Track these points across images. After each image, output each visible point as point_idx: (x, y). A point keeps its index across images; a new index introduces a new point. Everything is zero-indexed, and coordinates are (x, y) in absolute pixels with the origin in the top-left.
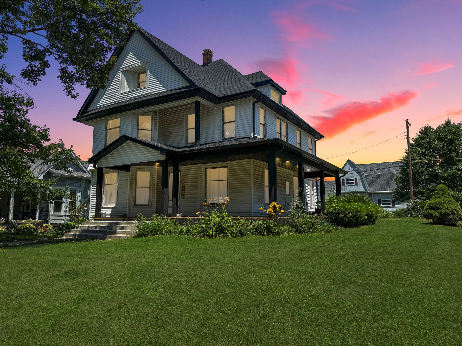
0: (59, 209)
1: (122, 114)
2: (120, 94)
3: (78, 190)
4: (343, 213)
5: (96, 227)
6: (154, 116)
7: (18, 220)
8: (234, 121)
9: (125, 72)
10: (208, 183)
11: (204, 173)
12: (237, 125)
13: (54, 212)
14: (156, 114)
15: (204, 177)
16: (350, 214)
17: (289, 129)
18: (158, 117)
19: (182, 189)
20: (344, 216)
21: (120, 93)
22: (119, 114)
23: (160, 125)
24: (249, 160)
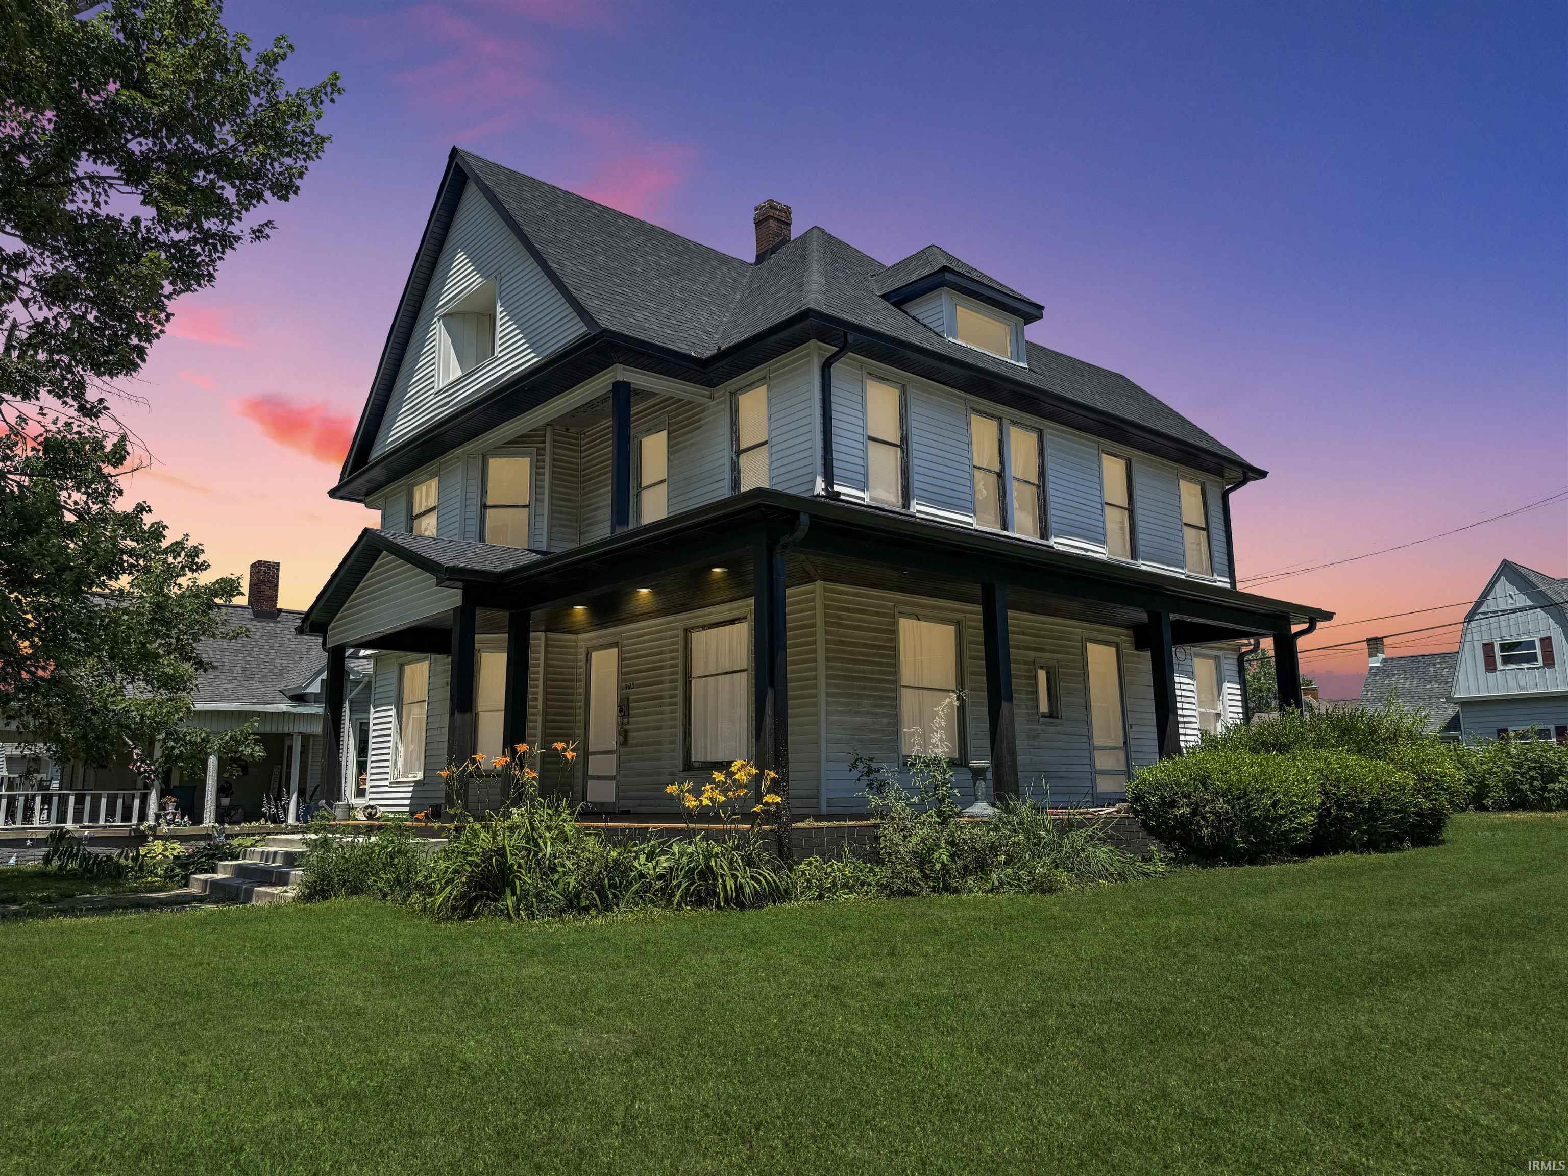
1: (443, 459)
2: (437, 394)
4: (1188, 796)
6: (536, 457)
8: (765, 443)
9: (448, 319)
10: (696, 686)
11: (680, 647)
12: (774, 457)
14: (544, 449)
15: (680, 661)
16: (1220, 805)
17: (1048, 451)
18: (547, 458)
19: (621, 710)
20: (1195, 813)
21: (436, 389)
22: (433, 466)
23: (558, 486)
24: (808, 587)
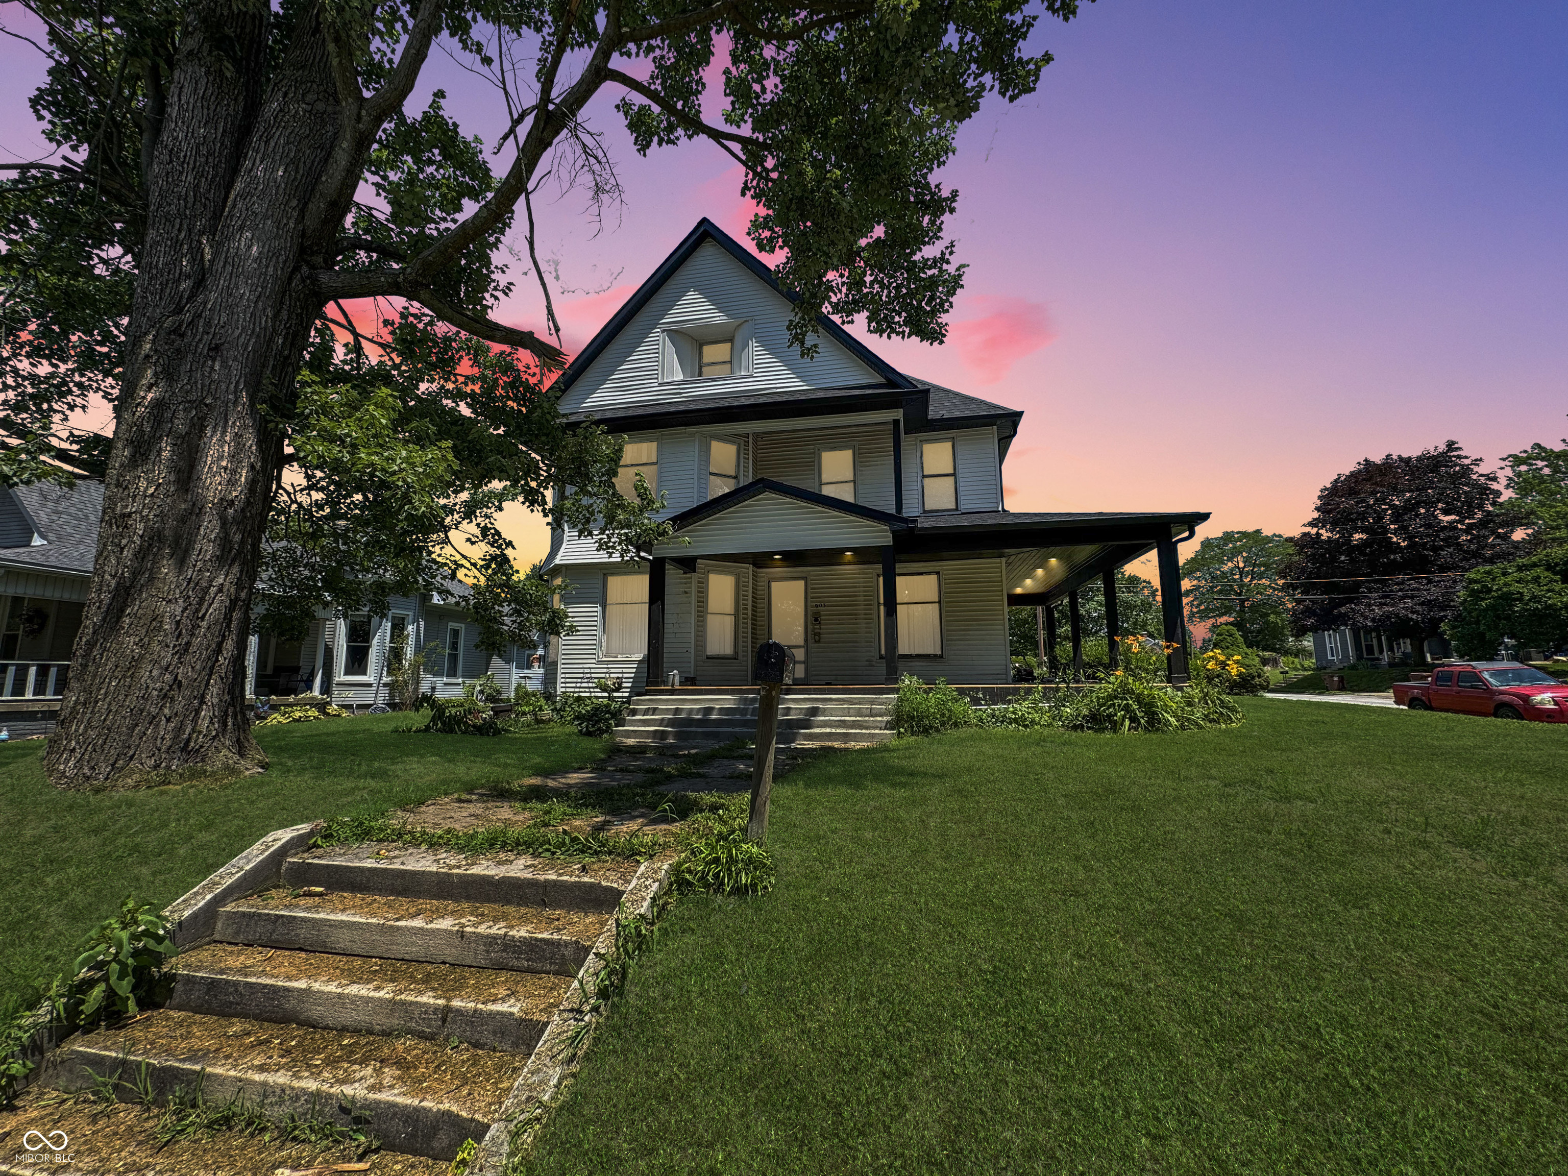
0: (359, 666)
1: (666, 431)
2: (661, 384)
3: (411, 618)
5: (709, 710)
6: (742, 447)
7: (274, 697)
8: (949, 475)
9: (676, 335)
10: (900, 608)
12: (959, 485)
13: (347, 673)
18: (751, 448)
19: (816, 620)
21: (659, 380)
22: (658, 433)
